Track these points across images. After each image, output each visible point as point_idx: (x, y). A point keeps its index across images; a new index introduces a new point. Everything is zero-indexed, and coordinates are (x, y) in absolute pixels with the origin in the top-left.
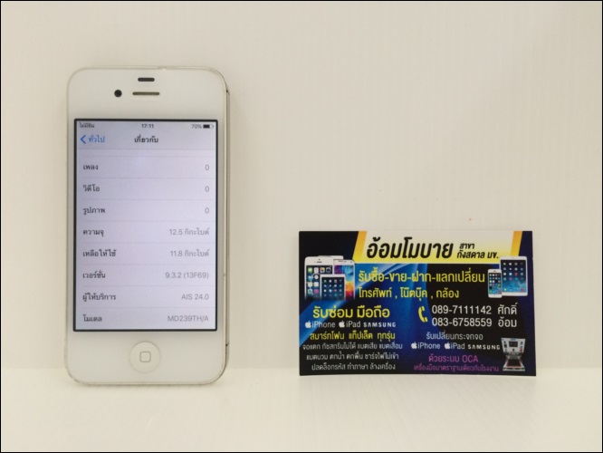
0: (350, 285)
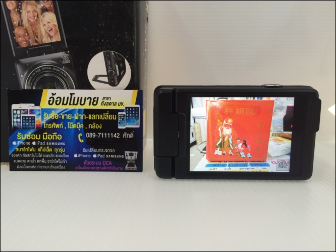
0: (39, 120)
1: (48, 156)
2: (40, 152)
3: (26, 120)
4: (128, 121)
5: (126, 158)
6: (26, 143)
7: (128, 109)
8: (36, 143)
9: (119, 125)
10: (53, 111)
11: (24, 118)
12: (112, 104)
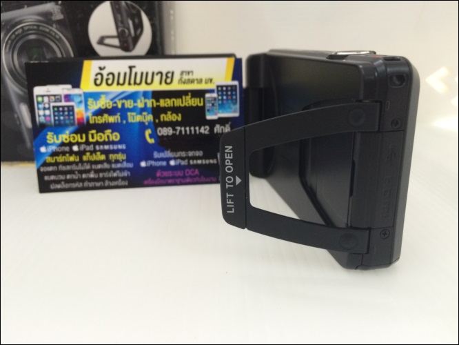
1: (99, 166)
3: (59, 111)
4: (222, 106)
7: (221, 89)
8: (79, 147)
9: (207, 113)
10: (103, 96)
11: (56, 109)
12: (196, 82)
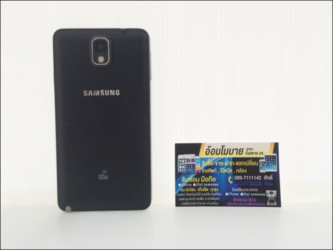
2: (199, 192)
5: (267, 196)
6: (188, 185)
